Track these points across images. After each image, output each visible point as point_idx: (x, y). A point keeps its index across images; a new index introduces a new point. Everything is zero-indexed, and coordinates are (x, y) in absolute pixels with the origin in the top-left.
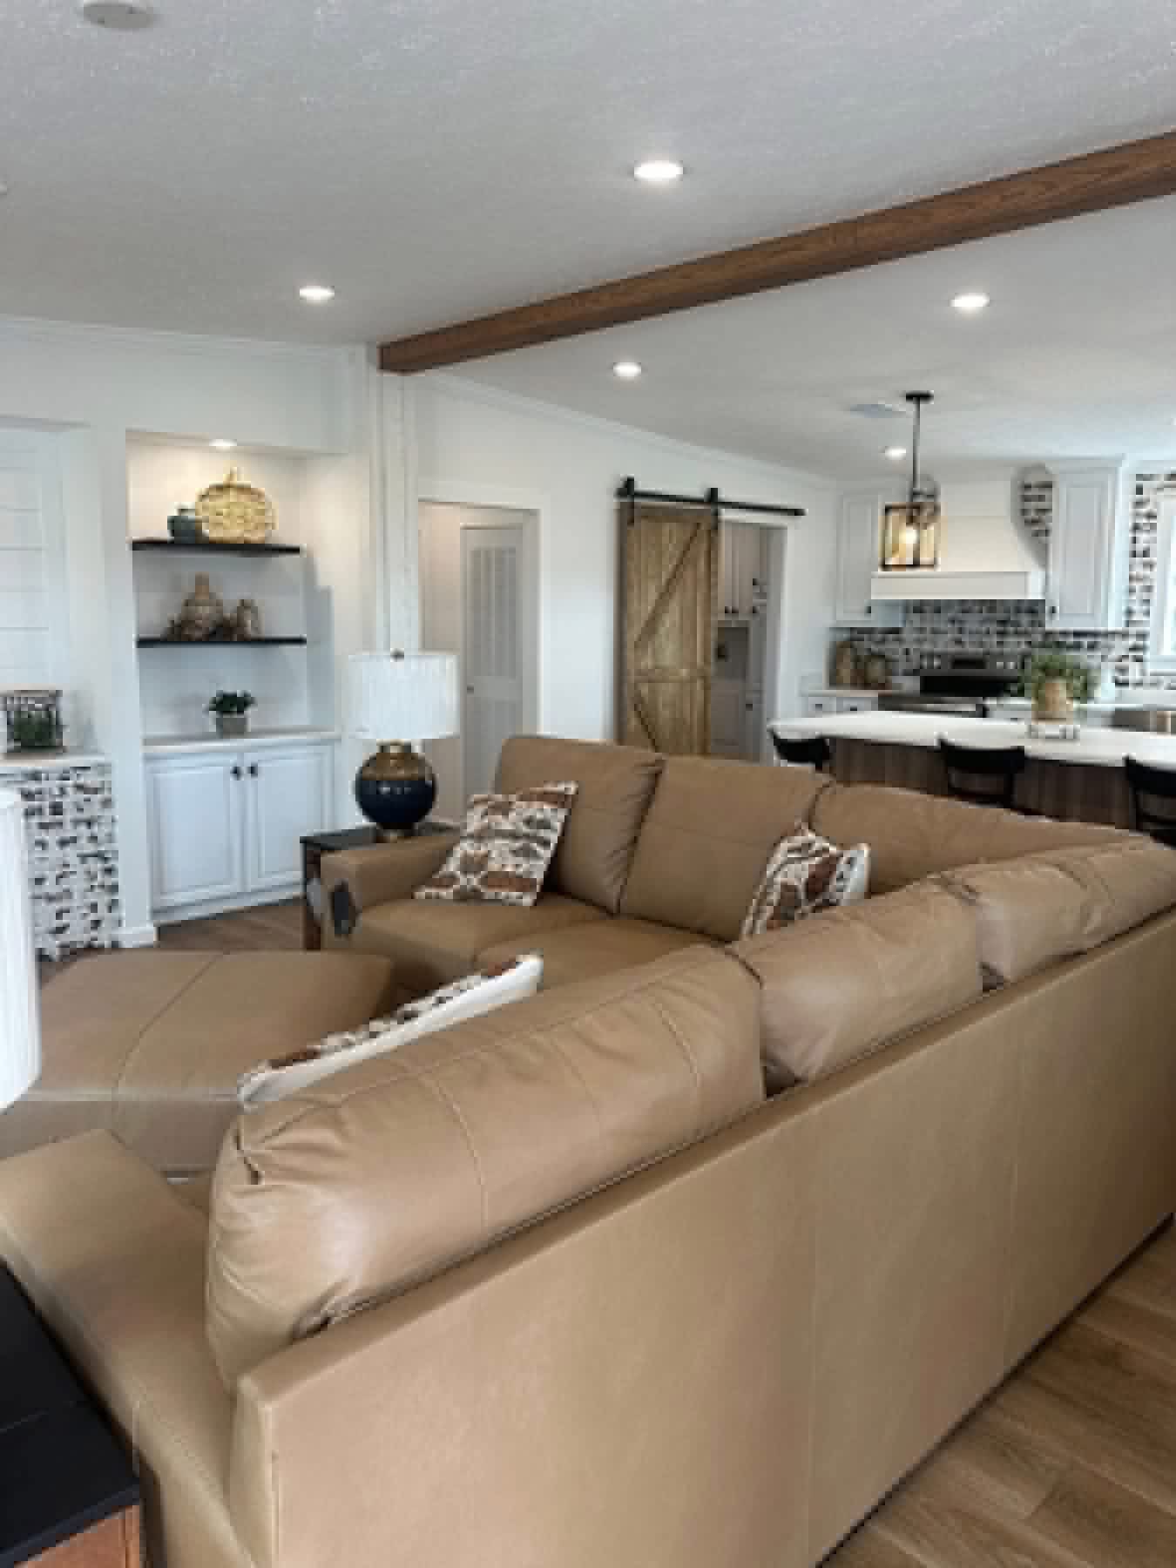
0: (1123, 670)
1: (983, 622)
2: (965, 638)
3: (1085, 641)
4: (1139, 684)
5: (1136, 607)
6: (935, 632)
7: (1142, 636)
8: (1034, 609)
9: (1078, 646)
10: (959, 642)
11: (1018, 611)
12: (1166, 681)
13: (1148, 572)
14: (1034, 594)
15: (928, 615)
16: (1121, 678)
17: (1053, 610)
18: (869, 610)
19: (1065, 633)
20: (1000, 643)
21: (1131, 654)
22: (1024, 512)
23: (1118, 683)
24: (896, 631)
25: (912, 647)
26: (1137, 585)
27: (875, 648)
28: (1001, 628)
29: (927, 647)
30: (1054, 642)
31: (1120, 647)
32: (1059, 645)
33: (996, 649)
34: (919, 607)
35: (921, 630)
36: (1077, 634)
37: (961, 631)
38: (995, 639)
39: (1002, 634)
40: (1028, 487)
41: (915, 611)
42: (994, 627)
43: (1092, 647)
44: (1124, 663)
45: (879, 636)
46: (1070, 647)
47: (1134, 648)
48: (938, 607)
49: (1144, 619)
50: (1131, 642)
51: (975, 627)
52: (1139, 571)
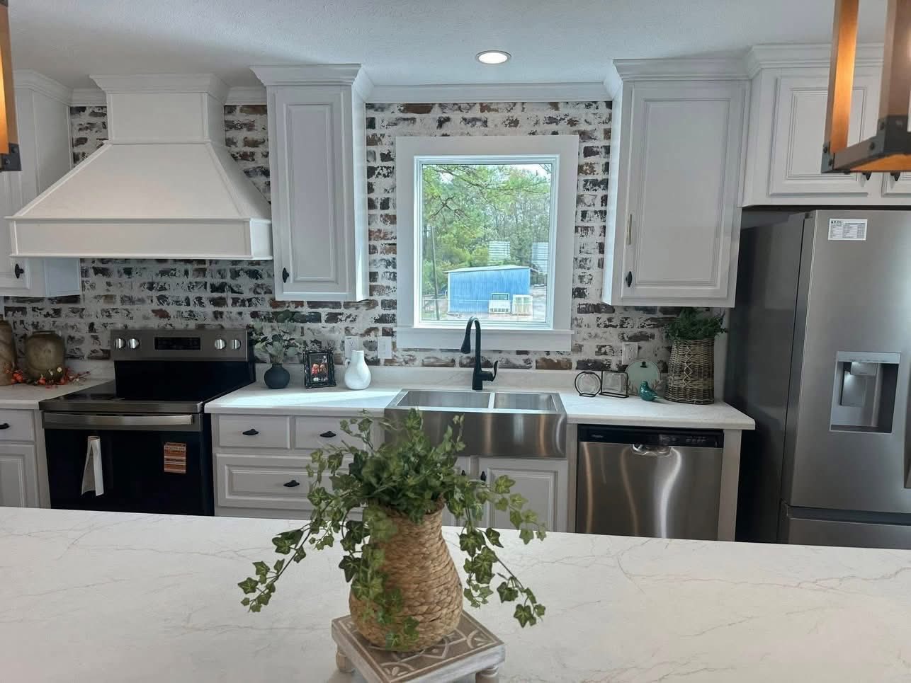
0: (371, 346)
1: (191, 287)
2: (171, 309)
3: (324, 312)
4: (389, 362)
5: (381, 270)
6: (128, 300)
7: (392, 304)
8: (255, 270)
9: (317, 318)
10: (163, 314)
11: (236, 274)
12: (420, 357)
13: (388, 227)
14: (258, 251)
15: (114, 279)
16: (372, 355)
17: (285, 275)
18: (19, 271)
19: (300, 304)
20: (218, 315)
21: (380, 326)
22: (229, 142)
23: (368, 362)
24: (74, 299)
25: (98, 322)
26: (379, 244)
27: (47, 324)
28: (216, 295)
29: (119, 322)
30: (287, 314)
31: (366, 319)
32: (293, 317)
33: (210, 322)
34: (102, 267)
35: (109, 298)
36: (313, 304)
37: (162, 299)
38: (210, 309)
39: (217, 302)
40: (230, 109)
41: (97, 271)
42: (207, 294)
43: (333, 318)
44: (372, 338)
45: (49, 308)
46: (304, 319)
47: (382, 319)
48: (128, 268)
49: (391, 284)
50: (379, 311)
51: (182, 296)
52: (379, 225)
